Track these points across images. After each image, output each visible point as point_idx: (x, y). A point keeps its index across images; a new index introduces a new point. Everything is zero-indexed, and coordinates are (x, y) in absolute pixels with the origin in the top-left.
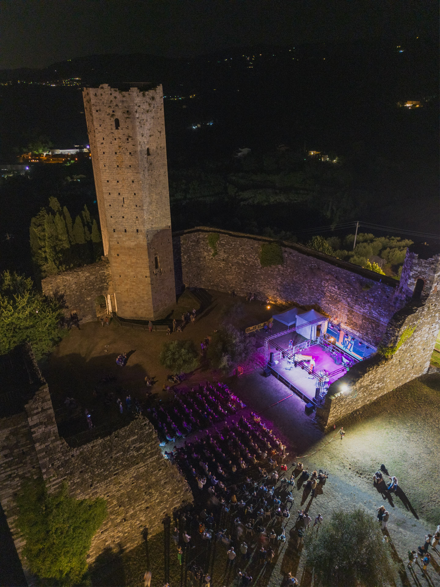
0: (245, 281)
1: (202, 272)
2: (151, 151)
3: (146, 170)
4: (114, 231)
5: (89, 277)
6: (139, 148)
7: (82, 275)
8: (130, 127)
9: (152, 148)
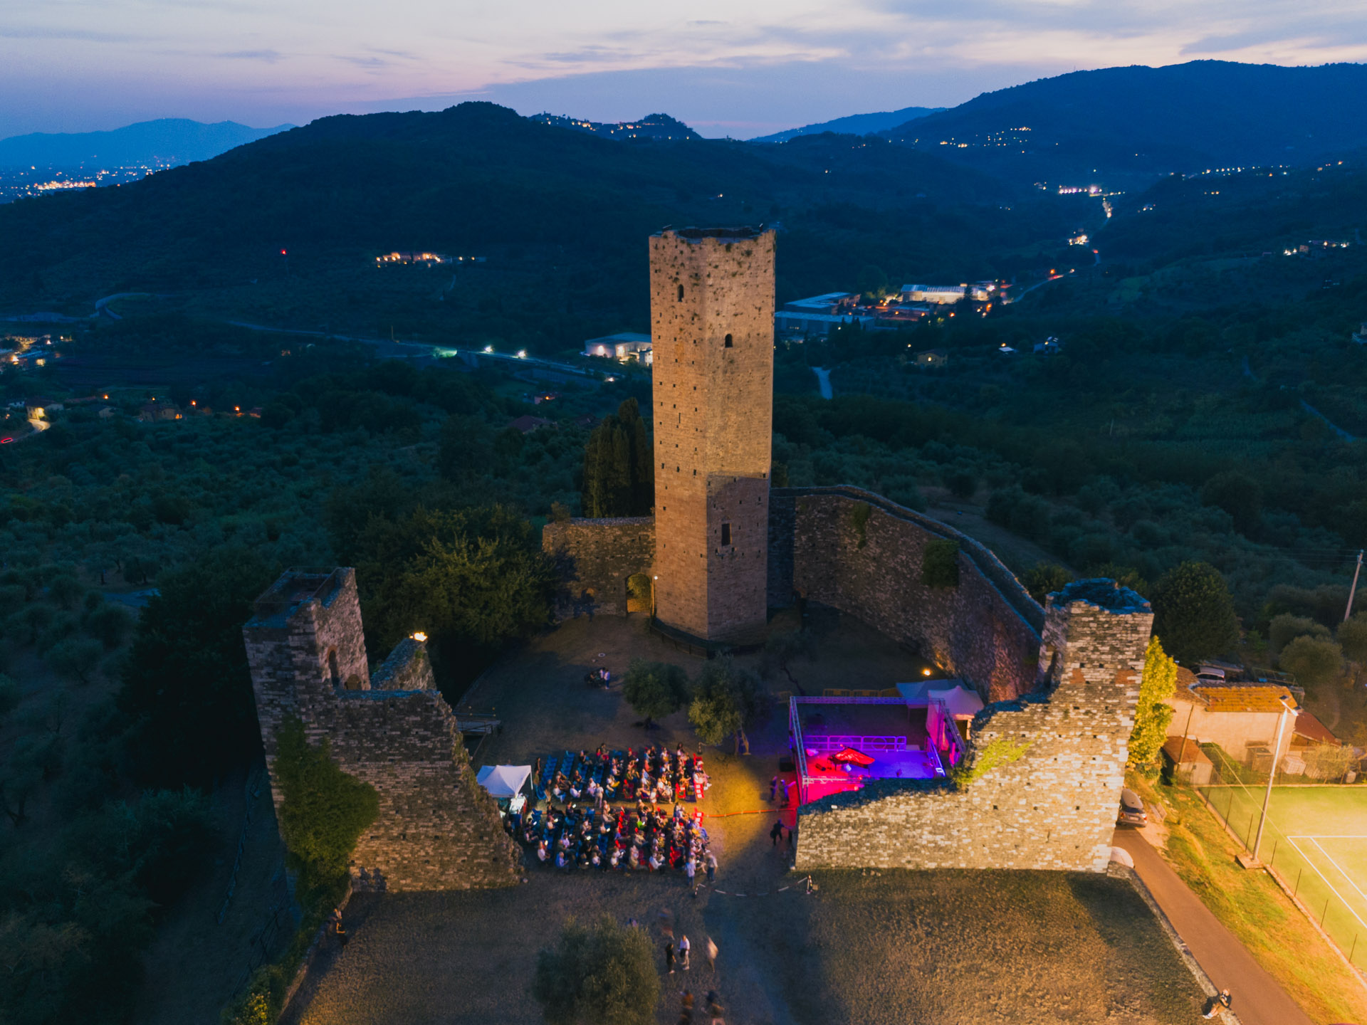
0: (904, 610)
1: (838, 575)
2: (734, 341)
3: (720, 371)
4: (663, 468)
5: (620, 537)
6: (708, 335)
7: (609, 531)
8: (698, 299)
9: (739, 335)
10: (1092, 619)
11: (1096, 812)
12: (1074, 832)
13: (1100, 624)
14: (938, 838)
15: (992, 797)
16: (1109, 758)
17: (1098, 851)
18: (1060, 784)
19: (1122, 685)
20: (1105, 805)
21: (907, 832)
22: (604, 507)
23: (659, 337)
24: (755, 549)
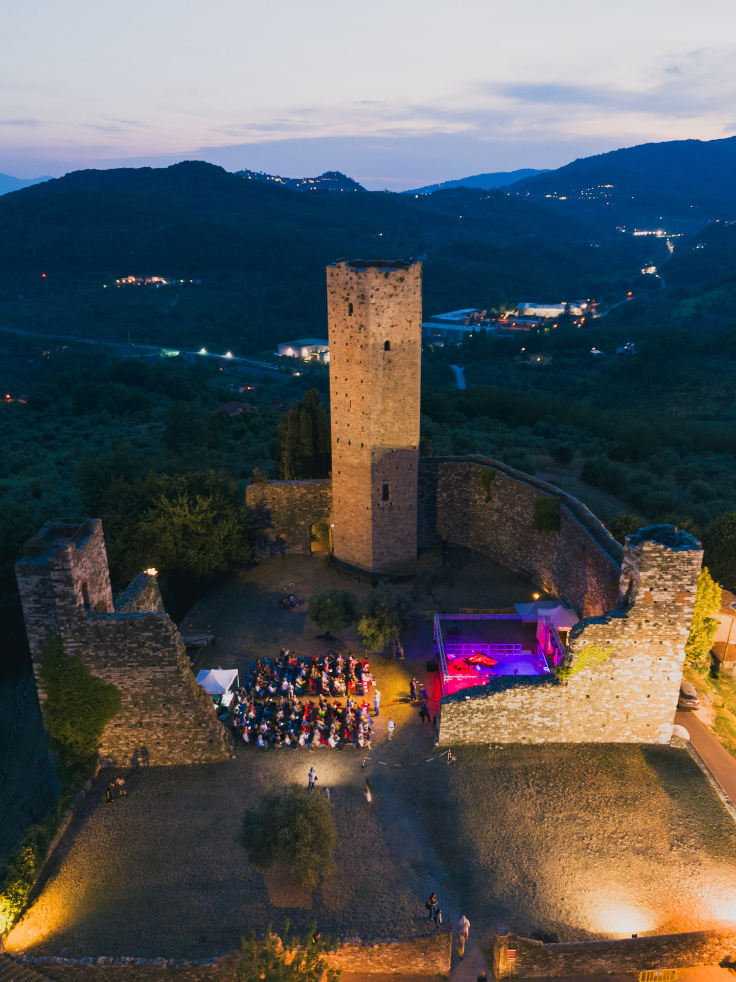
2: (391, 346)
3: (381, 369)
4: (338, 442)
5: (305, 494)
6: (371, 341)
7: (297, 490)
8: (364, 314)
9: (395, 341)
10: (658, 555)
11: (662, 699)
12: (646, 714)
13: (665, 559)
14: (545, 720)
15: (585, 689)
16: (672, 658)
17: (664, 728)
18: (636, 678)
19: (681, 604)
20: (669, 694)
21: (522, 716)
22: (293, 471)
23: (335, 343)
24: (408, 503)
